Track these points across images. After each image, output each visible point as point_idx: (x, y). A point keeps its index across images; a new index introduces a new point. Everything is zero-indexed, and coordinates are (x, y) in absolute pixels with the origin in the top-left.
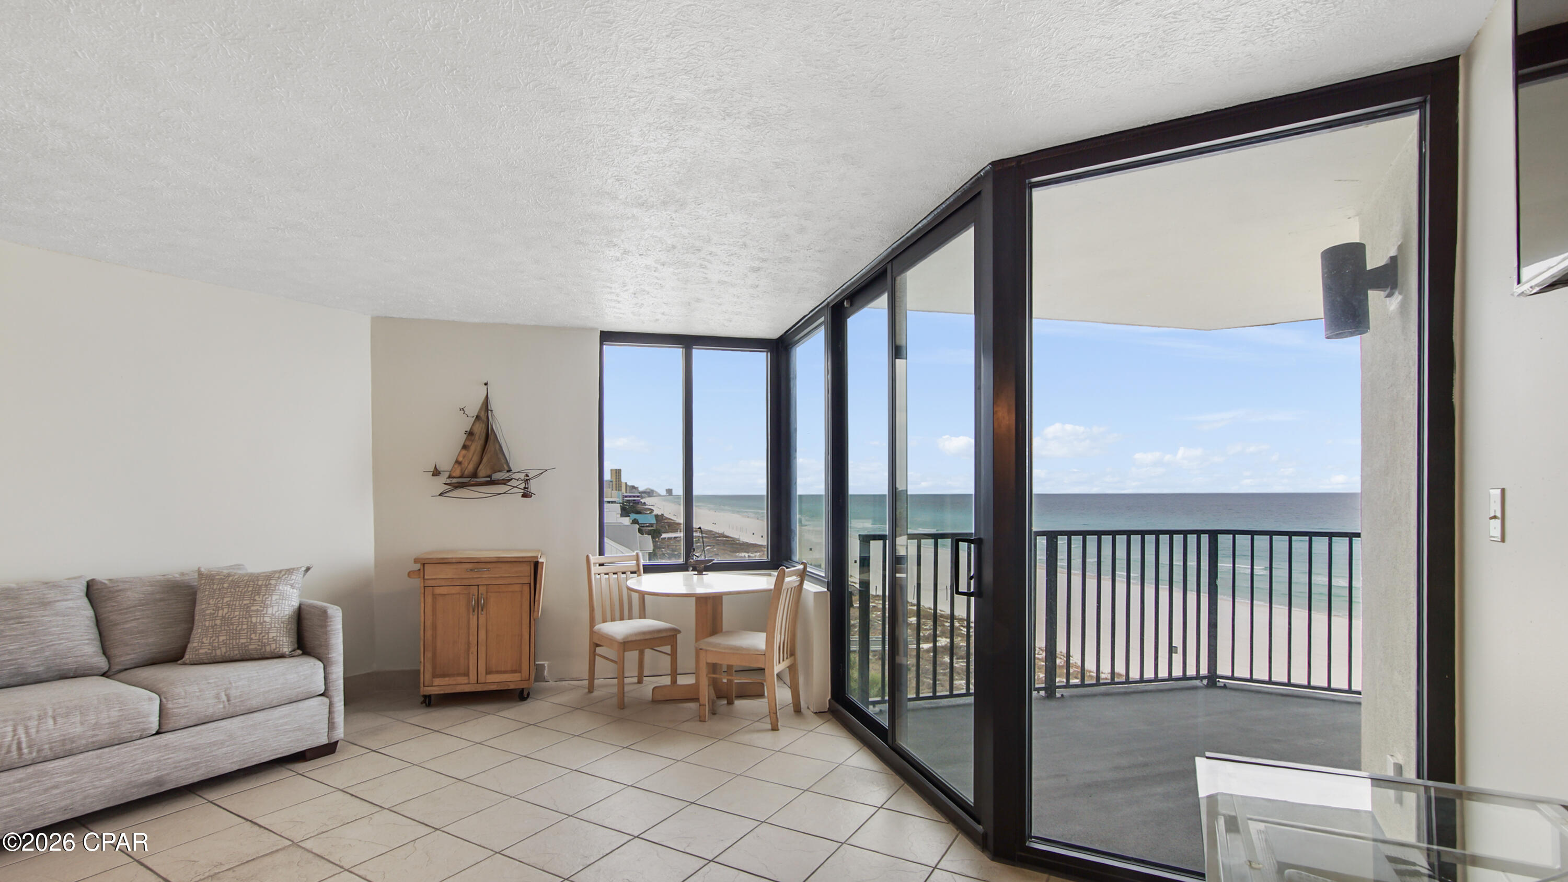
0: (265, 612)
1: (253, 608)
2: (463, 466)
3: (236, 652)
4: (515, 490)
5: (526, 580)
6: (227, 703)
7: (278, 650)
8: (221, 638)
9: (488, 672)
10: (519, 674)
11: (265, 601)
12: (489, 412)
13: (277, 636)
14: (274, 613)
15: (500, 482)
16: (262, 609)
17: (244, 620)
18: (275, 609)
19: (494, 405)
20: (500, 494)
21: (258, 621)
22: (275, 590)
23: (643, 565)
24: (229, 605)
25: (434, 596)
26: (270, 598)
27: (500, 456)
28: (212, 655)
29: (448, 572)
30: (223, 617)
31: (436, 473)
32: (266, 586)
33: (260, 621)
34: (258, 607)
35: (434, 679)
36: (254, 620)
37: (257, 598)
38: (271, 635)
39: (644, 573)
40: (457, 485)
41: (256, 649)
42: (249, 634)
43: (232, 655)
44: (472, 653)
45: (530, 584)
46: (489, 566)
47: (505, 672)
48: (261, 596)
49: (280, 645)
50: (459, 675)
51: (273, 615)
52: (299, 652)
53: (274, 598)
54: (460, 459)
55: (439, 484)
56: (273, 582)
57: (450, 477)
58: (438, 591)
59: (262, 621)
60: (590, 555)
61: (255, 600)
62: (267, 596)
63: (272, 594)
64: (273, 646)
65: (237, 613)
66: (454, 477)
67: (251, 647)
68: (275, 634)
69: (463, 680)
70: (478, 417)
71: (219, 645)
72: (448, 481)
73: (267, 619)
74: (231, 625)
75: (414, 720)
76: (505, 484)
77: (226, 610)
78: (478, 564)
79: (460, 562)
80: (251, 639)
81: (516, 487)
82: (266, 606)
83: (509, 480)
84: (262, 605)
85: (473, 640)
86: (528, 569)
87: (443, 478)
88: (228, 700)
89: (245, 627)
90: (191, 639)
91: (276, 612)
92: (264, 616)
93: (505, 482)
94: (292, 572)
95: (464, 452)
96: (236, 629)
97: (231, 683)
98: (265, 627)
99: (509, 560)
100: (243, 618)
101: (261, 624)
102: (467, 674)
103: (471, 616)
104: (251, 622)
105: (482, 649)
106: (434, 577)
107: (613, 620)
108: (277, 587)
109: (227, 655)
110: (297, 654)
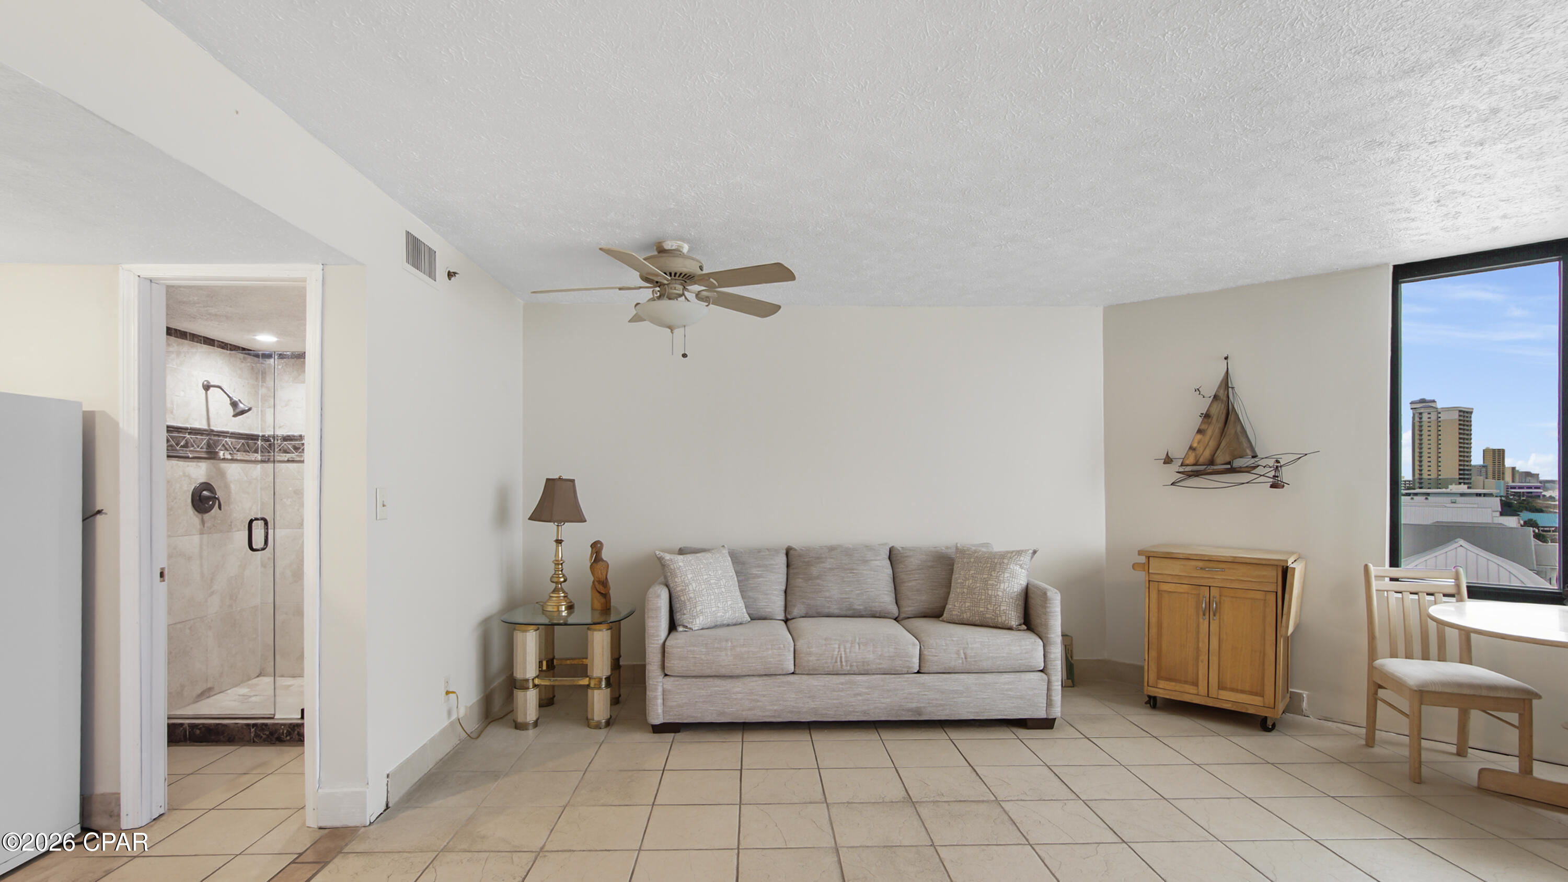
0: (998, 587)
1: (990, 582)
2: (1198, 452)
3: (977, 618)
4: (1262, 479)
5: (1272, 588)
6: (964, 660)
7: (1007, 622)
8: (967, 604)
9: (1221, 687)
10: (1261, 699)
11: (999, 577)
12: (1230, 389)
13: (1007, 610)
14: (1005, 588)
15: (1243, 469)
16: (996, 583)
17: (983, 591)
18: (1007, 585)
19: (1235, 381)
20: (1243, 483)
21: (993, 594)
22: (1007, 568)
23: (1468, 587)
24: (973, 577)
25: (1160, 592)
26: (1003, 575)
27: (1243, 440)
28: (961, 617)
29: (1175, 568)
30: (969, 587)
31: (1168, 460)
32: (1000, 564)
33: (994, 594)
34: (993, 582)
35: (1158, 681)
36: (990, 592)
37: (993, 573)
38: (1002, 608)
39: (1469, 597)
40: (1191, 473)
41: (991, 618)
42: (986, 604)
43: (974, 620)
44: (1202, 662)
45: (1277, 593)
46: (1223, 565)
47: (1242, 692)
48: (996, 572)
49: (1009, 618)
50: (1186, 682)
51: (1004, 590)
52: (1024, 627)
53: (1006, 575)
54: (1195, 445)
55: (1171, 472)
56: (1006, 561)
57: (1182, 465)
58: (1164, 587)
59: (996, 594)
60: (1371, 566)
61: (991, 575)
62: (1000, 573)
63: (1004, 572)
64: (1004, 618)
65: (978, 585)
66: (1187, 465)
67: (987, 616)
68: (1005, 608)
69: (1192, 689)
70: (1216, 397)
71: (965, 610)
72: (1181, 470)
73: (1000, 594)
74: (974, 594)
75: (1134, 719)
76: (1248, 472)
77: (971, 581)
78: (1210, 563)
79: (1188, 559)
80: (988, 609)
81: (1263, 475)
82: (999, 582)
83: (1255, 468)
84: (997, 580)
85: (1203, 646)
86: (1274, 575)
87: (1175, 467)
88: (966, 658)
89: (983, 597)
90: (948, 602)
91: (1007, 588)
92: (997, 591)
93: (1249, 469)
94: (1021, 554)
95: (1199, 437)
96: (977, 598)
97: (967, 644)
98: (998, 600)
99: (1248, 561)
100: (982, 589)
101: (995, 597)
102: (1195, 684)
103: (1201, 620)
104: (988, 594)
105: (1214, 659)
106: (1159, 572)
107: (1409, 656)
108: (1009, 566)
109: (971, 619)
110: (1022, 628)
